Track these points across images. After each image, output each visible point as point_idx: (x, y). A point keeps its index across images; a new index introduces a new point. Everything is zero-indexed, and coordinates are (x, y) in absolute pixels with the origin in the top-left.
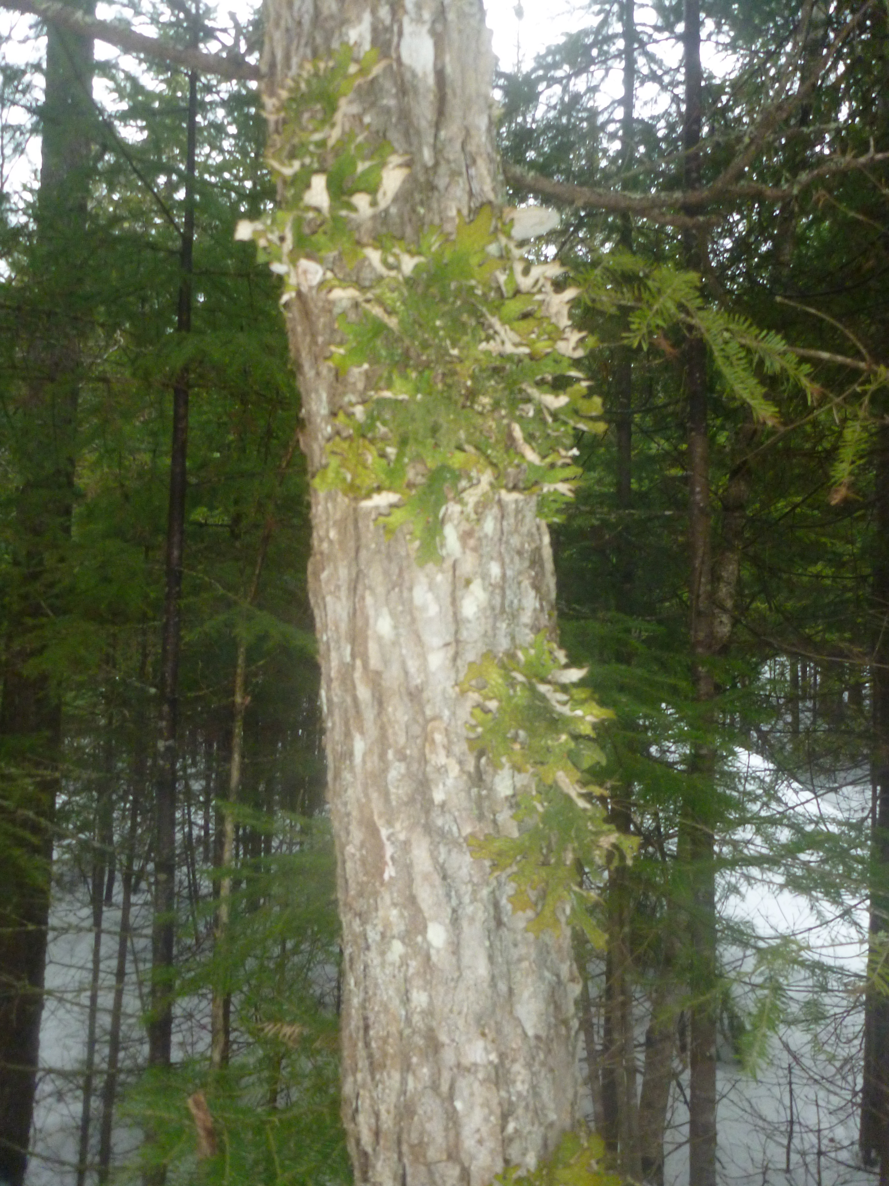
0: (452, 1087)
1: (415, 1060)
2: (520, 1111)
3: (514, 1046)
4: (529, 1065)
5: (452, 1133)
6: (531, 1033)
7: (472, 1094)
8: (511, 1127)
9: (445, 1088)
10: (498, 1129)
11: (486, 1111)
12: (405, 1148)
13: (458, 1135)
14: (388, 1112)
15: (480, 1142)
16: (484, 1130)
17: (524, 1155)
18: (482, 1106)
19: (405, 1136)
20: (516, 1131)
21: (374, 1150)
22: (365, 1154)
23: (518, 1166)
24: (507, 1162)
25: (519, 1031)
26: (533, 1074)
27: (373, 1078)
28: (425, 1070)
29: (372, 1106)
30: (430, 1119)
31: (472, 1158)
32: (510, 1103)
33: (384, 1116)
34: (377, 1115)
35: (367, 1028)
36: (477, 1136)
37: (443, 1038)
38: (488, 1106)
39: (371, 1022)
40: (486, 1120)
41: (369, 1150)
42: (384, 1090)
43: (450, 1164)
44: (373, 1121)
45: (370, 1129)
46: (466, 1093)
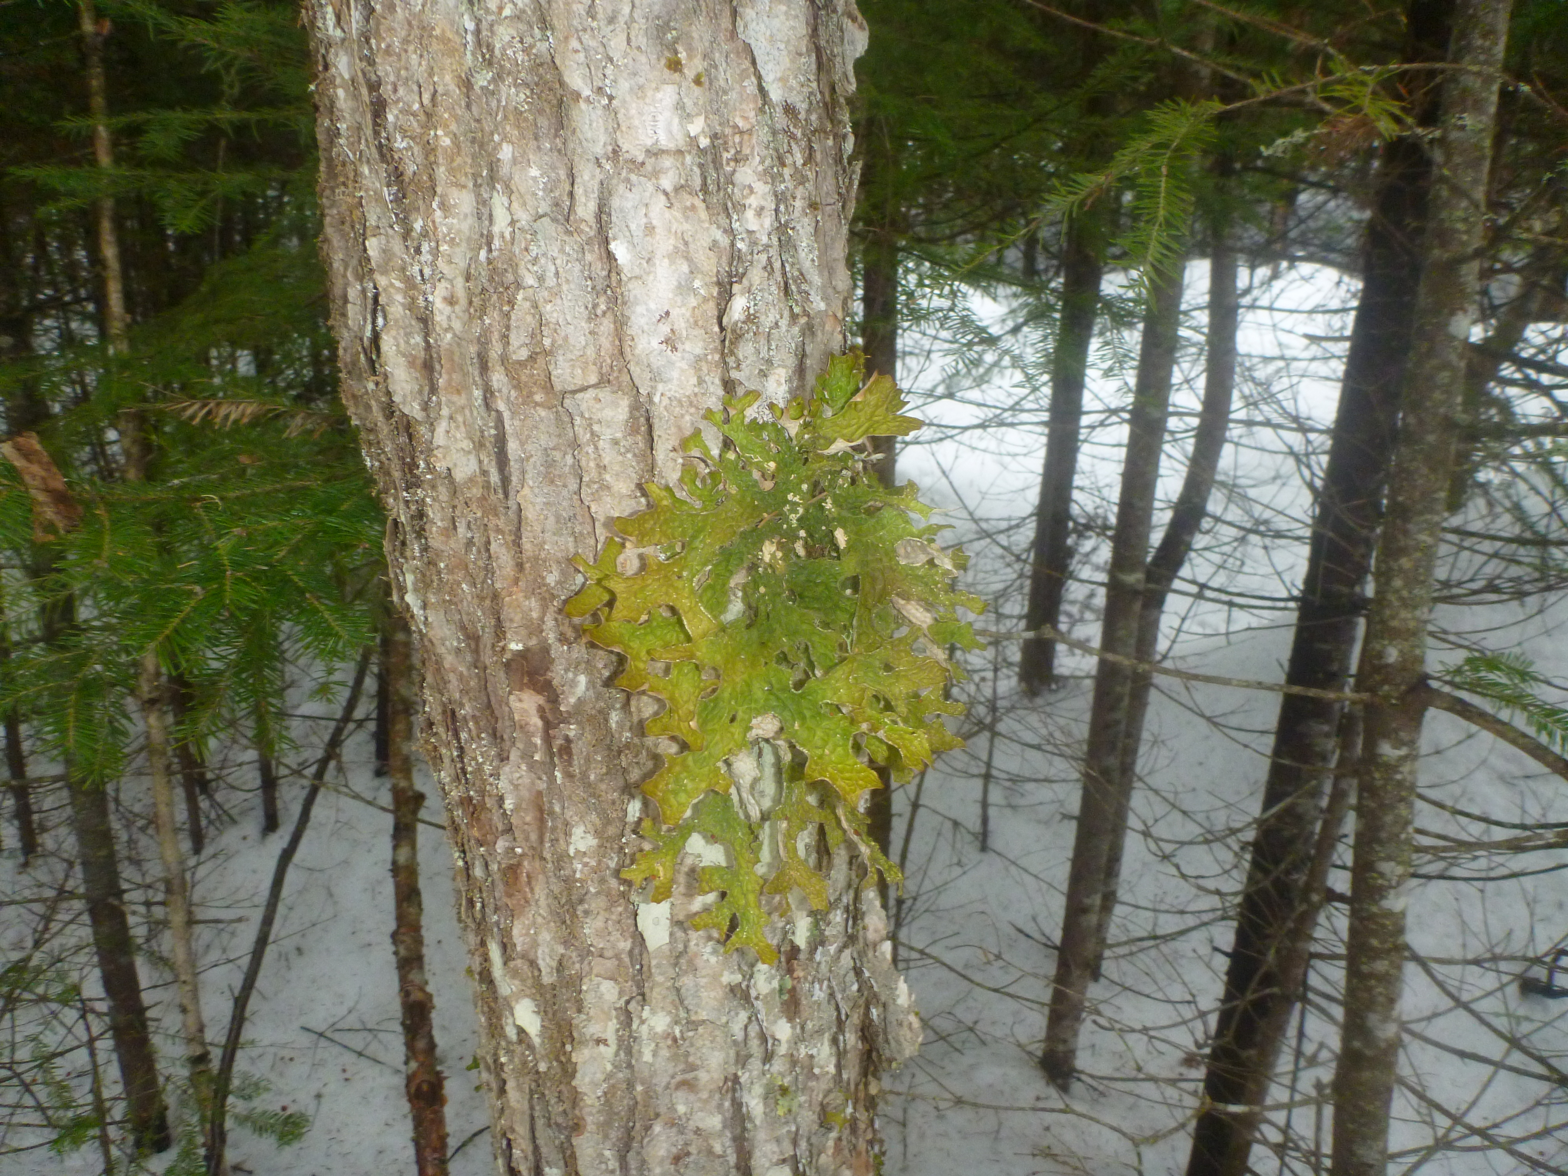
0: (602, 211)
1: (506, 152)
2: (756, 276)
3: (741, 123)
4: (772, 177)
5: (607, 326)
6: (776, 94)
7: (650, 229)
8: (739, 306)
9: (586, 209)
10: (711, 309)
11: (685, 268)
12: (498, 378)
13: (621, 324)
14: (451, 301)
15: (671, 342)
16: (681, 317)
17: (763, 374)
18: (672, 256)
19: (495, 350)
20: (751, 318)
21: (425, 407)
22: (407, 427)
23: (755, 395)
24: (729, 385)
25: (750, 85)
26: (780, 198)
27: (406, 235)
28: (534, 172)
29: (411, 306)
30: (556, 293)
31: (656, 377)
32: (735, 256)
33: (441, 312)
34: (425, 321)
35: (379, 108)
36: (664, 329)
37: (576, 80)
38: (688, 259)
39: (386, 90)
40: (684, 288)
41: (414, 410)
42: (435, 253)
43: (605, 394)
44: (418, 339)
45: (412, 364)
46: (636, 224)
